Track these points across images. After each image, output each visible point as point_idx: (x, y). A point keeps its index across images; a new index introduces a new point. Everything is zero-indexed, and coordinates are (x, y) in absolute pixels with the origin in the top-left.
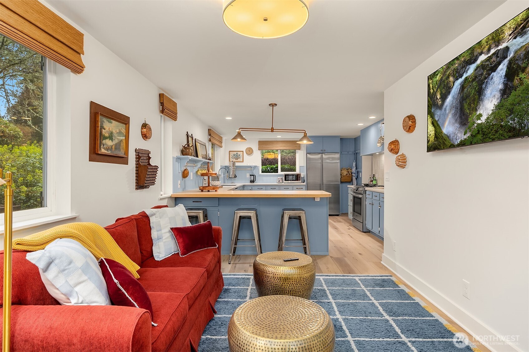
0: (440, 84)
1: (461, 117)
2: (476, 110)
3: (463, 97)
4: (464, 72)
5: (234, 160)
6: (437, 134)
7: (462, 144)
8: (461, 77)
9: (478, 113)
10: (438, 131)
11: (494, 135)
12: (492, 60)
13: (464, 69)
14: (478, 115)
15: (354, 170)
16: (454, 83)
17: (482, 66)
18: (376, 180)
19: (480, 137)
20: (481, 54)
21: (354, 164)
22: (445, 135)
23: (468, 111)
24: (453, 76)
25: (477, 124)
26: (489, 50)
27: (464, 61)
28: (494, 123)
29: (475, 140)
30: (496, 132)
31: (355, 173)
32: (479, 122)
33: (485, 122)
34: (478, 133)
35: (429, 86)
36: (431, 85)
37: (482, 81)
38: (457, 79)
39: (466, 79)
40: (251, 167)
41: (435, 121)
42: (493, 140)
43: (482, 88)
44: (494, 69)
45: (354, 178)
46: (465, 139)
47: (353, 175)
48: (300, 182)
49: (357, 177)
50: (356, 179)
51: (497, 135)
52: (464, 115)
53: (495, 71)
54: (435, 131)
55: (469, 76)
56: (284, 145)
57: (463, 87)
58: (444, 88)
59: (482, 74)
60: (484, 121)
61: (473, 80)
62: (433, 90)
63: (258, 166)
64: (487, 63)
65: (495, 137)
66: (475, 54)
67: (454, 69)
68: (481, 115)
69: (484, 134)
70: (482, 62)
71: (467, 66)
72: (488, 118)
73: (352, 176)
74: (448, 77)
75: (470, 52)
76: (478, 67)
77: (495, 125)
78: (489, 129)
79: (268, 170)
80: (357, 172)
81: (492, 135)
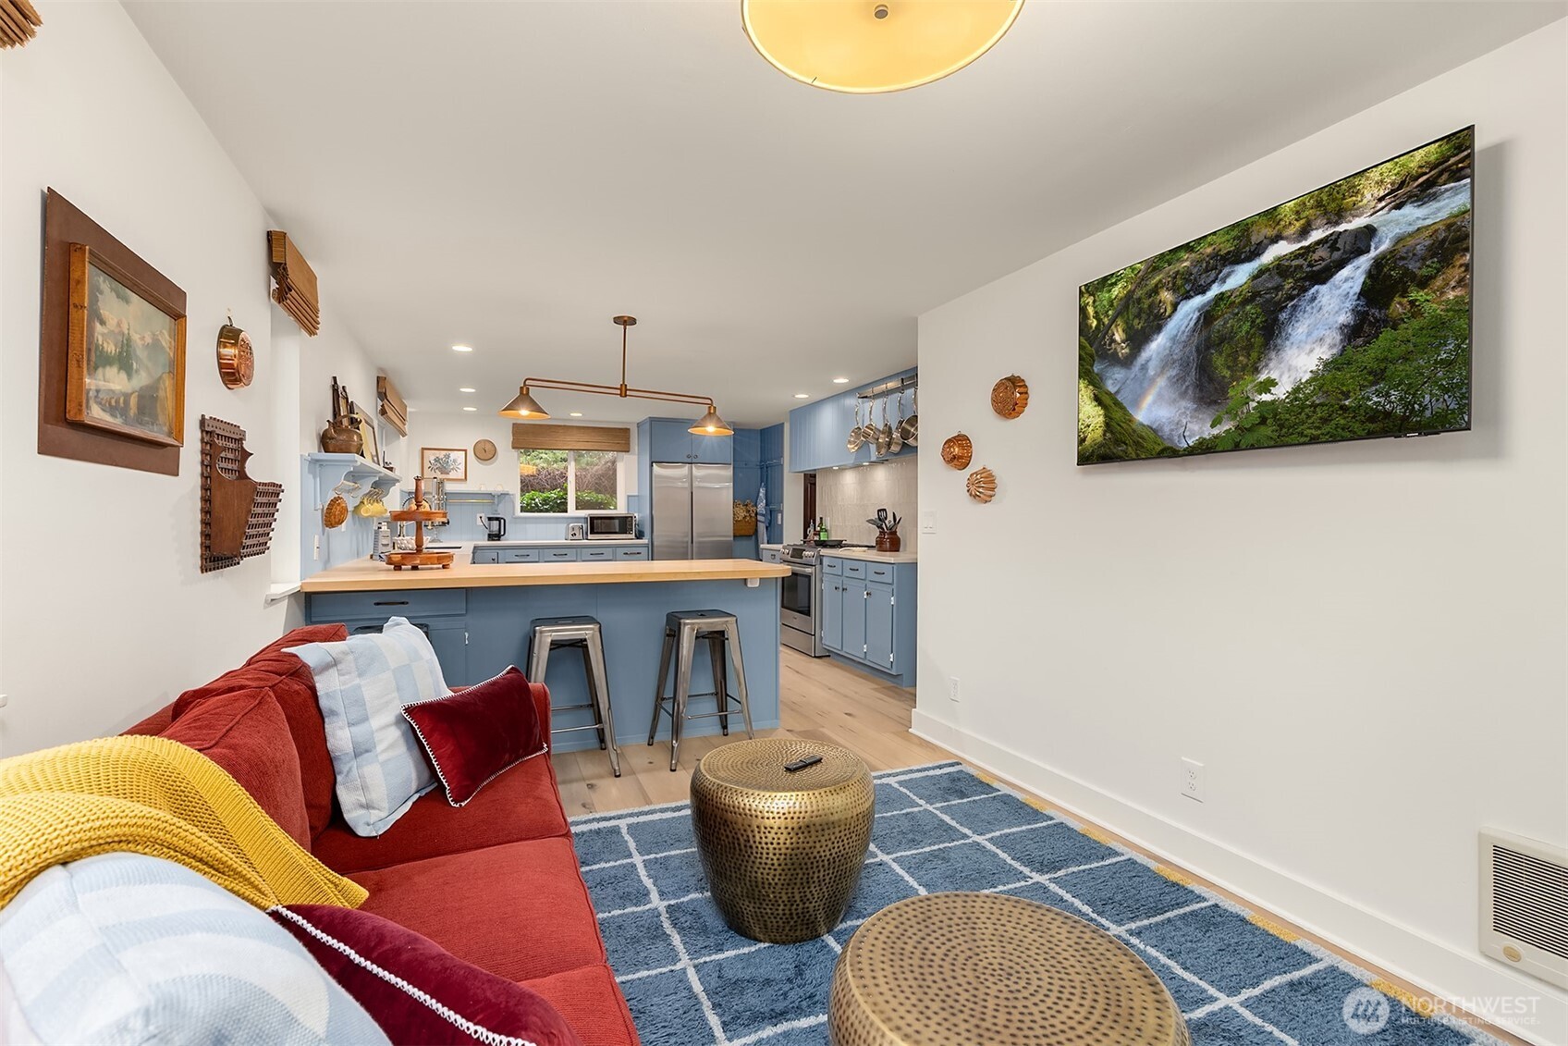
0: (1126, 307)
1: (1199, 386)
2: (1256, 371)
3: (1209, 338)
4: (1214, 282)
5: (440, 476)
6: (1113, 424)
7: (1205, 449)
8: (1203, 292)
9: (1263, 377)
10: (1117, 415)
11: (1319, 428)
12: (1316, 256)
13: (1213, 274)
14: (1261, 383)
15: (761, 506)
16: (1175, 307)
17: (1280, 268)
18: (826, 531)
19: (1267, 431)
20: (1276, 239)
21: (762, 492)
22: (1144, 426)
23: (1227, 373)
24: (1174, 289)
25: (1258, 402)
26: (1304, 232)
27: (1215, 256)
28: (1317, 402)
29: (1250, 438)
30: (1325, 421)
31: (763, 515)
32: (1266, 397)
33: (1287, 398)
34: (1263, 421)
35: (1083, 310)
36: (1091, 310)
37: (1280, 302)
38: (1187, 297)
39: (1221, 297)
40: (491, 495)
41: (1109, 394)
42: (1314, 440)
43: (1276, 319)
44: (1323, 276)
45: (762, 527)
46: (1216, 437)
47: (759, 518)
48: (630, 536)
49: (770, 524)
50: (767, 528)
51: (1327, 428)
52: (1211, 380)
53: (1323, 282)
54: (1106, 416)
55: (1232, 291)
56: (586, 438)
57: (1207, 316)
58: (1138, 316)
59: (1278, 288)
60: (1284, 397)
61: (1246, 301)
62: (1099, 320)
63: (510, 493)
64: (1294, 263)
65: (1319, 432)
66: (1255, 239)
67: (1177, 273)
68: (1268, 385)
69: (1281, 426)
70: (1279, 259)
71: (1224, 266)
72: (1297, 390)
73: (757, 520)
74: (1155, 291)
75: (1234, 233)
76: (1262, 272)
77: (1322, 405)
78: (1300, 413)
79: (536, 504)
80: (769, 512)
81: (1309, 428)
